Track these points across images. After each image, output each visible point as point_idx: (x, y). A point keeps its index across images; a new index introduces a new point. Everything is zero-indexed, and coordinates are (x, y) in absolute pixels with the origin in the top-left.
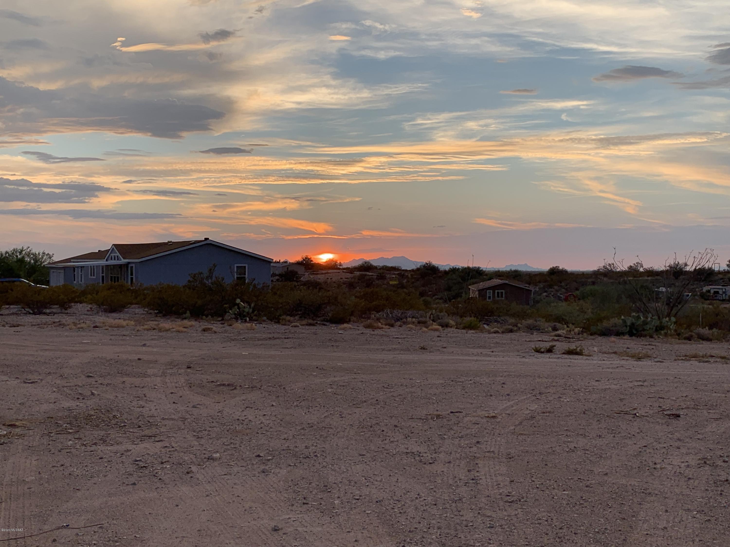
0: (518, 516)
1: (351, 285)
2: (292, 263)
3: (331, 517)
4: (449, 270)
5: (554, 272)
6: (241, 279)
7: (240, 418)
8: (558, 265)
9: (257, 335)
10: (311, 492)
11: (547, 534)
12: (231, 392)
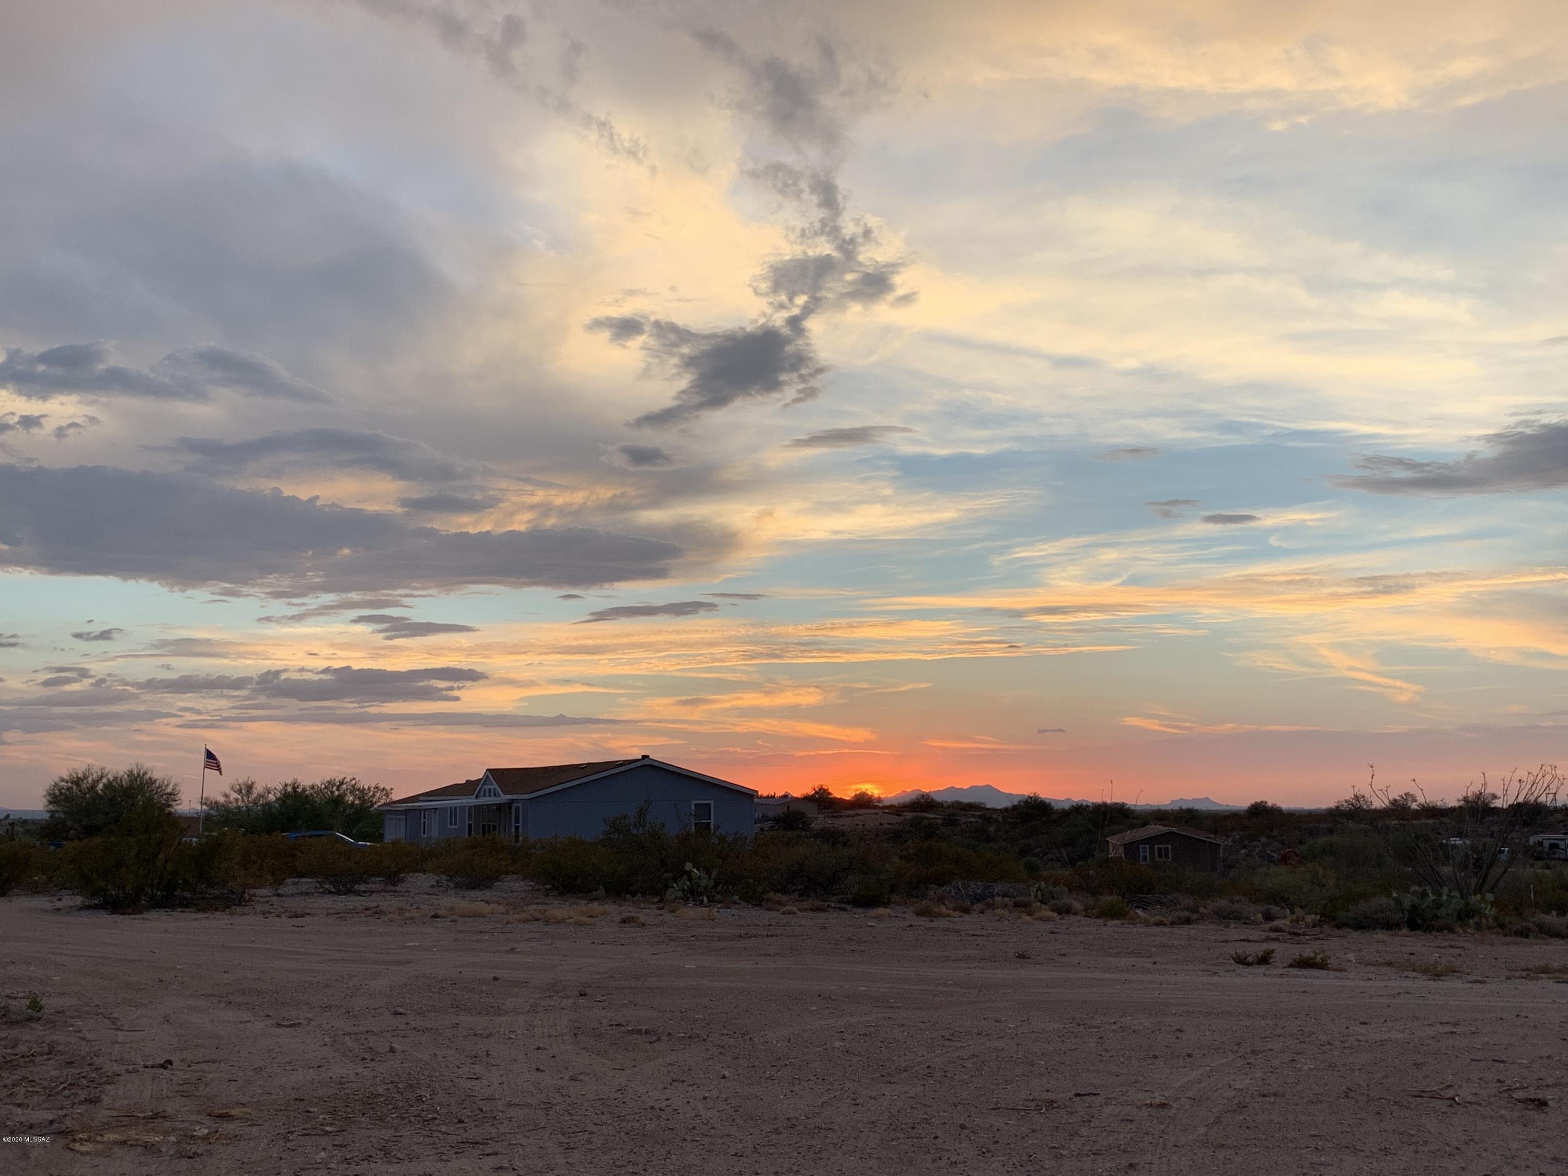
1: (897, 836)
2: (797, 798)
5: (1259, 811)
6: (702, 827)
7: (657, 1105)
8: (1264, 799)
9: (717, 930)
12: (649, 1047)
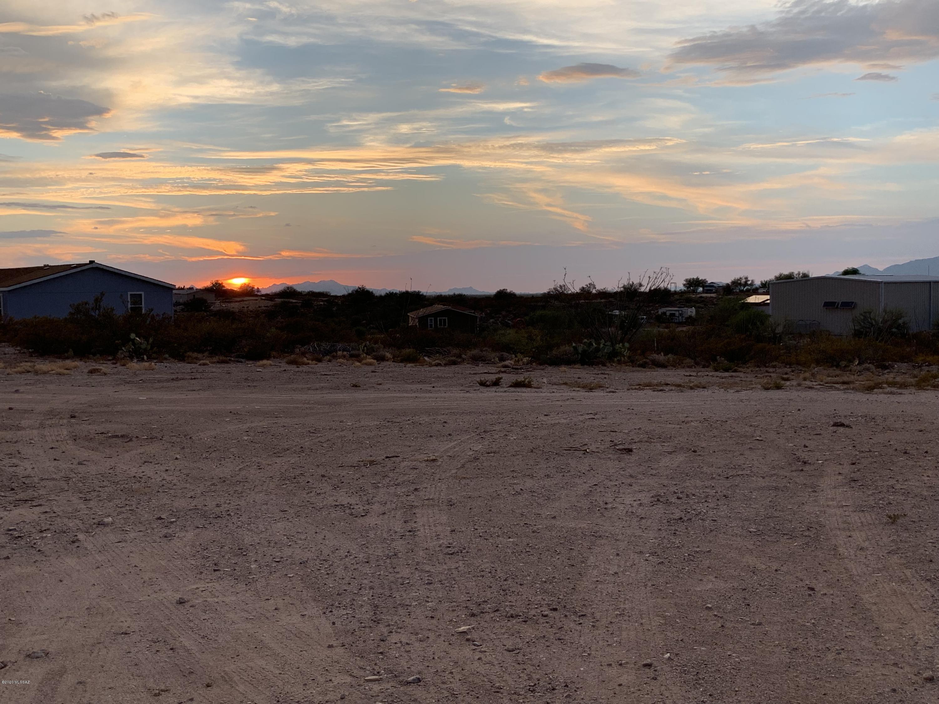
0: (460, 569)
1: (270, 314)
2: (200, 290)
3: (246, 585)
4: (385, 296)
5: (502, 295)
6: (136, 310)
7: (137, 475)
8: (505, 288)
9: (157, 376)
10: (223, 557)
11: (491, 587)
12: (125, 444)
